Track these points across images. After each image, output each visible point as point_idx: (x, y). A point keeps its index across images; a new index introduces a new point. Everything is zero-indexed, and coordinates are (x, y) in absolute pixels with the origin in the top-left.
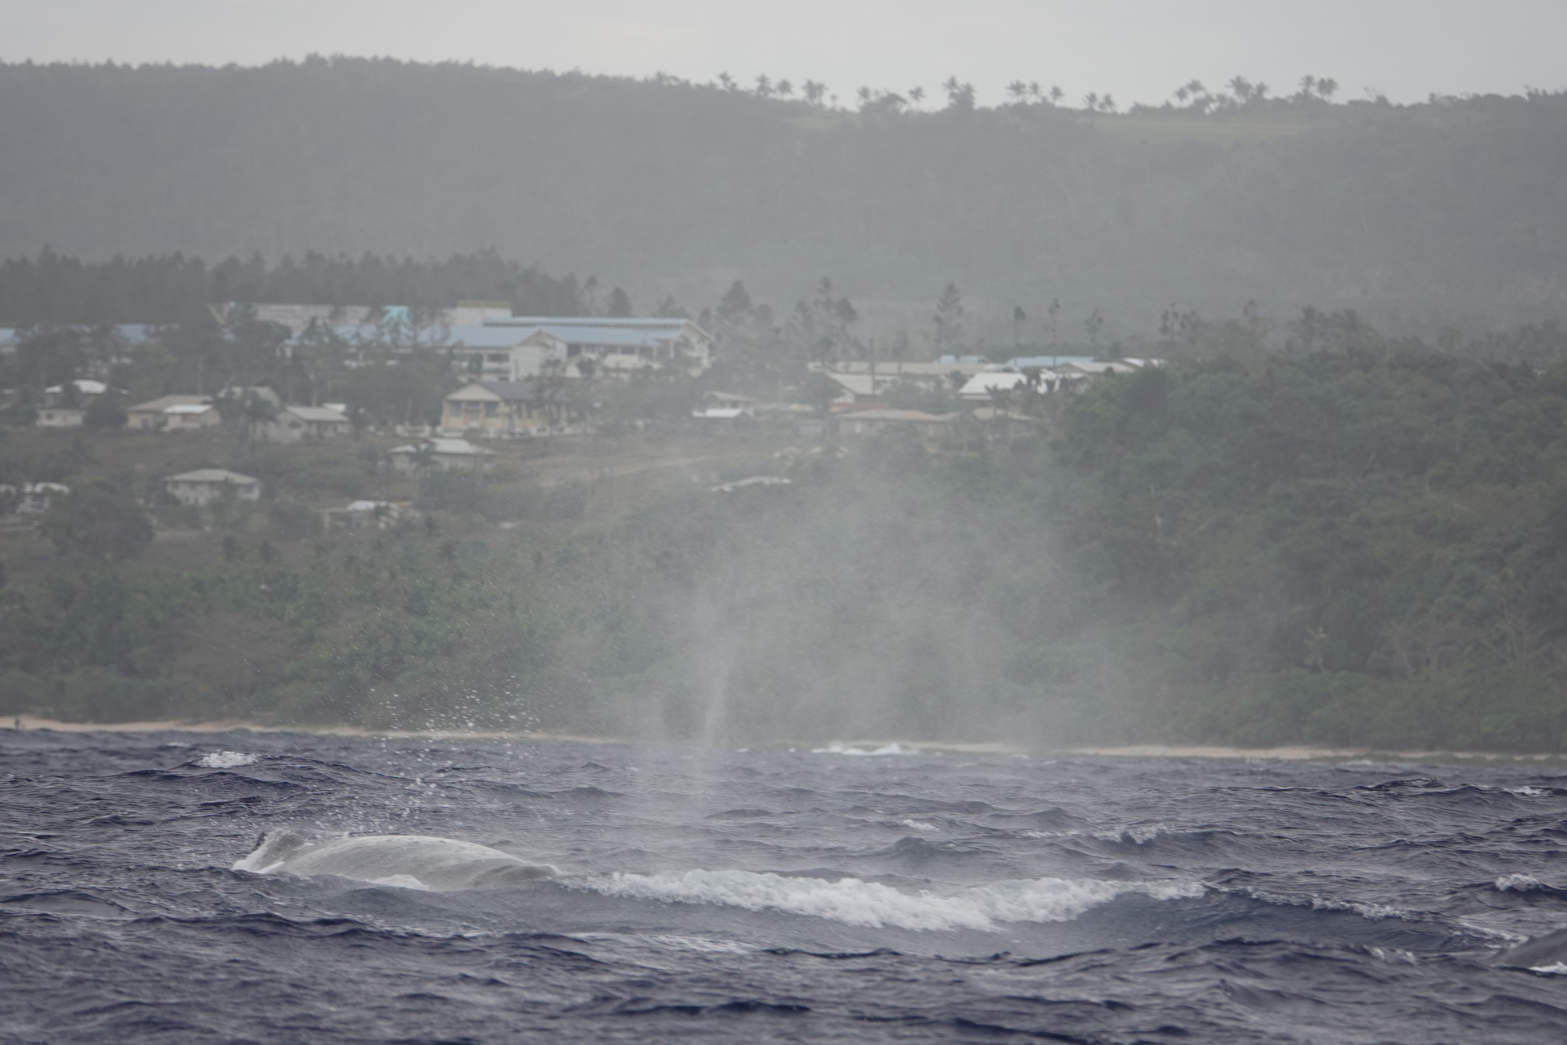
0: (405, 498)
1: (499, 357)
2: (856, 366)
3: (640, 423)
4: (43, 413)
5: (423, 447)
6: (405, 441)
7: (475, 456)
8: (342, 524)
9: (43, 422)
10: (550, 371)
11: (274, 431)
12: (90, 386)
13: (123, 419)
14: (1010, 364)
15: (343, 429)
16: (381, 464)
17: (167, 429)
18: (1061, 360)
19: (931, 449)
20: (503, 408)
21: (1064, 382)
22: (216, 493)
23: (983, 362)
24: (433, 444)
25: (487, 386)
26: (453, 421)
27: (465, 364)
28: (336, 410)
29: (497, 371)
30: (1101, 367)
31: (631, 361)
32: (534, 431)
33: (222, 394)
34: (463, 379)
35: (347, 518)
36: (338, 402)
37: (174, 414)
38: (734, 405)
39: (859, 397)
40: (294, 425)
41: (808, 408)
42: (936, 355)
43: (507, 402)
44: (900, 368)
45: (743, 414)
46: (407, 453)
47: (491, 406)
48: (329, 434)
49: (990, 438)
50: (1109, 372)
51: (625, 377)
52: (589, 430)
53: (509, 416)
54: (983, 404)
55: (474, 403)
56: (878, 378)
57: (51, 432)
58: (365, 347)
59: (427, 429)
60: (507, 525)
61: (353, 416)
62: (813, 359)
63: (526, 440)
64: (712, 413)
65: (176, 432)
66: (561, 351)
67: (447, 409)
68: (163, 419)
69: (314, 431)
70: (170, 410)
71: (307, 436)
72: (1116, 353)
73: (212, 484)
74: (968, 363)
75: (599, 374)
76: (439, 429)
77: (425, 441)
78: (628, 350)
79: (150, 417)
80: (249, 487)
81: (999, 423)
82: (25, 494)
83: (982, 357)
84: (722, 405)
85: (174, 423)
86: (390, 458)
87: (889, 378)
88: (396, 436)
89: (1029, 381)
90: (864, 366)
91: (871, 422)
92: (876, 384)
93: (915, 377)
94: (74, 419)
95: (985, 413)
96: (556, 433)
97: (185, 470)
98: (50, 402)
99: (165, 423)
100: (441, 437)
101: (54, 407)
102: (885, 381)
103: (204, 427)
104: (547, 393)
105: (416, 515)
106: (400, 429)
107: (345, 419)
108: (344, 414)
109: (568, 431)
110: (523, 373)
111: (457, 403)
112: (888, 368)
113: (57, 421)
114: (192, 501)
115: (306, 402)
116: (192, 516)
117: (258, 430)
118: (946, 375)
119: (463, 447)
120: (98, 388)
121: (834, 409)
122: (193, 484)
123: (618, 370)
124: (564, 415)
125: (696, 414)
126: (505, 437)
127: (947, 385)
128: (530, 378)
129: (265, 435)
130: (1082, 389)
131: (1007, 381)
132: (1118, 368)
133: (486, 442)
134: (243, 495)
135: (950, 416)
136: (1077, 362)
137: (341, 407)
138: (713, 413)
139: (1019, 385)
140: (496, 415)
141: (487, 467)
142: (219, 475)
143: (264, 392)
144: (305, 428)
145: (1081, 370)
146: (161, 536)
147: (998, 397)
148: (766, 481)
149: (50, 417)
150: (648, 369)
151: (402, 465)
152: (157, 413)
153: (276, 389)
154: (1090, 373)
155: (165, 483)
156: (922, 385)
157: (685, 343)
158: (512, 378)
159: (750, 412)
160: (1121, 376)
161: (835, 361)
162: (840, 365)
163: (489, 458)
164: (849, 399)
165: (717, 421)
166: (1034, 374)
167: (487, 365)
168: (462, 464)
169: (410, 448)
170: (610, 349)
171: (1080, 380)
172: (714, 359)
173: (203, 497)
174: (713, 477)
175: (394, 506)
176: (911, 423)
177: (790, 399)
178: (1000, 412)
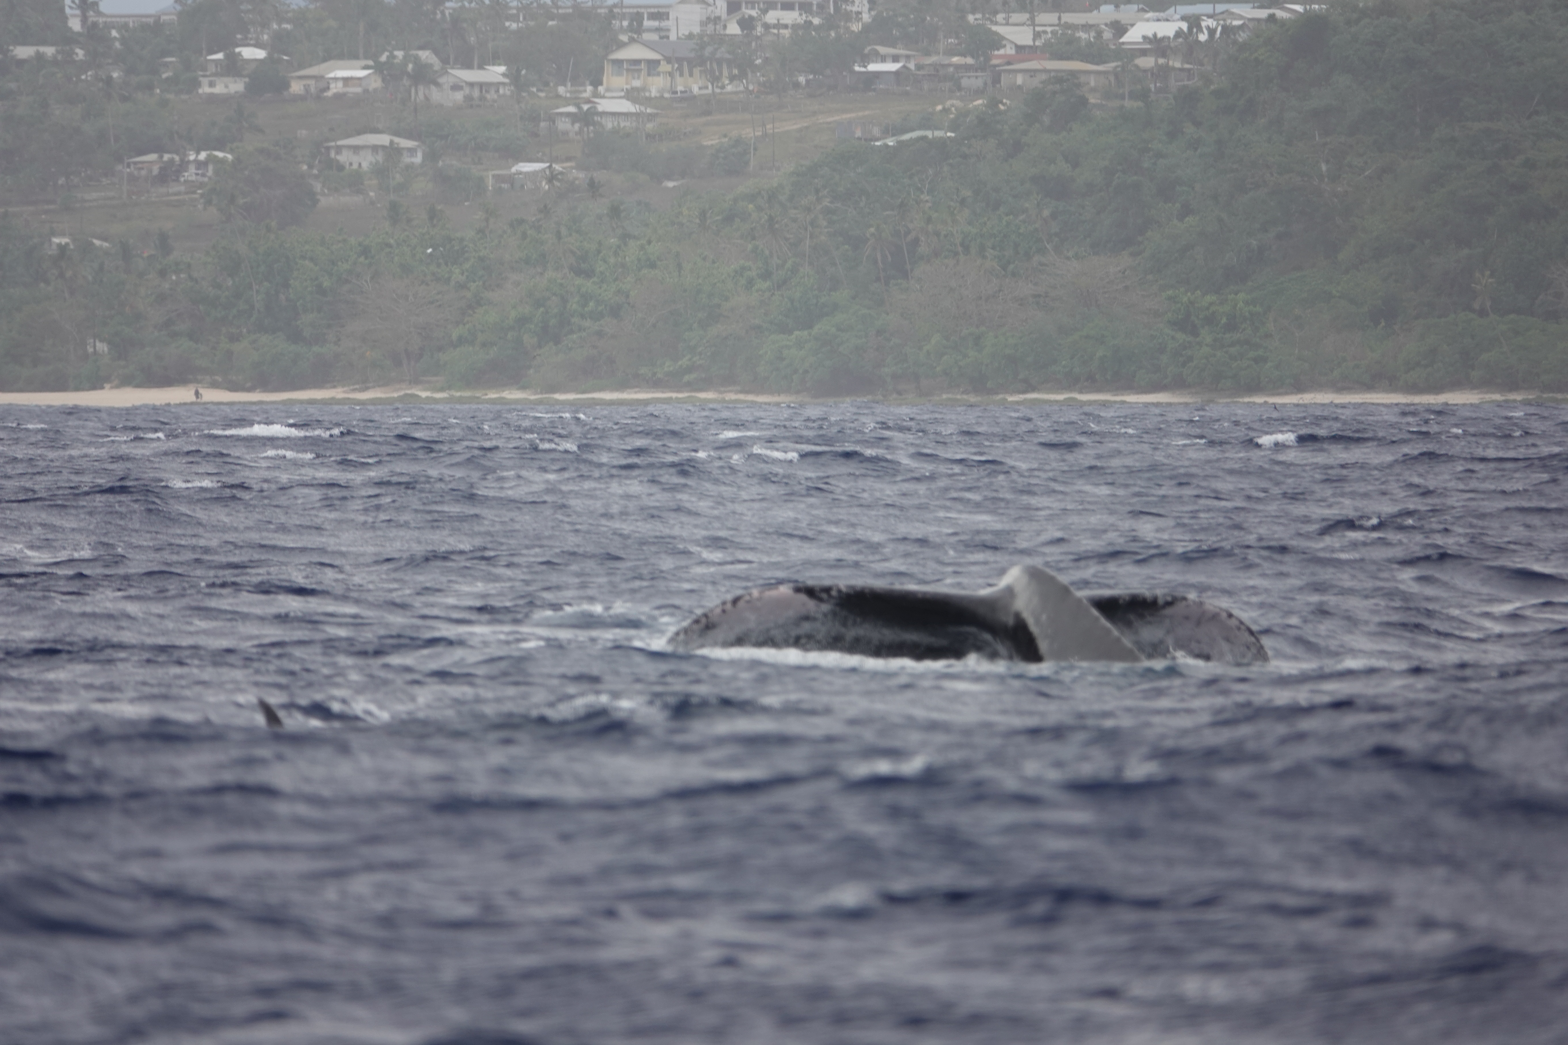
0: (568, 159)
1: (660, 15)
2: (1016, 17)
3: (802, 79)
4: (205, 81)
5: (585, 107)
6: (567, 102)
7: (637, 115)
8: (505, 186)
9: (205, 89)
10: (710, 28)
11: (436, 95)
12: (251, 53)
13: (287, 86)
14: (1171, 12)
15: (506, 92)
16: (544, 125)
17: (329, 94)
18: (1220, 8)
19: (1093, 99)
20: (665, 67)
21: (1226, 30)
22: (380, 157)
23: (1143, 10)
24: (594, 104)
25: (647, 45)
26: (614, 81)
27: (625, 23)
28: (497, 72)
29: (658, 30)
30: (1263, 14)
31: (791, 17)
32: (696, 90)
33: (383, 58)
34: (624, 38)
35: (511, 179)
36: (500, 65)
37: (336, 79)
38: (895, 59)
39: (1020, 48)
40: (456, 87)
41: (969, 60)
42: (1095, 5)
43: (669, 60)
44: (1059, 18)
45: (904, 67)
46: (568, 114)
47: (652, 65)
48: (491, 96)
49: (1152, 86)
50: (1272, 17)
51: (785, 32)
52: (751, 87)
53: (671, 74)
54: (1144, 53)
55: (637, 62)
56: (1038, 29)
57: (212, 99)
58: (525, 8)
59: (589, 88)
60: (671, 184)
61: (514, 77)
62: (973, 13)
63: (688, 98)
64: (873, 67)
65: (338, 97)
66: (721, 8)
67: (608, 68)
68: (324, 84)
69: (476, 93)
70: (332, 75)
71: (468, 98)
73: (375, 148)
74: (1127, 13)
75: (759, 30)
76: (601, 89)
77: (588, 101)
78: (789, 6)
79: (312, 82)
80: (412, 151)
81: (1162, 72)
82: (189, 162)
83: (1141, 6)
84: (883, 59)
85: (336, 88)
86: (552, 119)
87: (1049, 29)
88: (558, 96)
89: (1190, 28)
90: (1024, 17)
91: (1033, 73)
92: (1037, 35)
93: (1075, 27)
94: (236, 86)
95: (1147, 62)
96: (718, 91)
97: (348, 136)
98: (212, 69)
99: (328, 88)
100: (603, 97)
101: (216, 74)
102: (1045, 32)
103: (366, 91)
104: (708, 50)
105: (579, 176)
106: (561, 90)
107: (507, 80)
108: (504, 75)
109: (729, 88)
110: (684, 31)
111: (618, 63)
112: (1048, 19)
113: (219, 89)
114: (355, 166)
115: (468, 65)
116: (355, 182)
117: (420, 93)
118: (1106, 25)
119: (626, 106)
120: (260, 54)
121: (995, 62)
122: (356, 149)
123: (779, 26)
124: (725, 72)
125: (857, 68)
126: (667, 95)
127: (1107, 35)
128: (690, 36)
129: (427, 98)
130: (1242, 37)
131: (1167, 29)
132: (1280, 14)
133: (648, 101)
134: (407, 159)
135: (1111, 66)
136: (1236, 9)
137: (502, 69)
139: (1179, 34)
140: (658, 74)
141: (650, 125)
142: (384, 139)
143: (425, 55)
144: (467, 90)
145: (1241, 17)
146: (324, 201)
147: (1157, 45)
148: (929, 134)
149: (212, 84)
150: (808, 24)
151: (563, 125)
152: (318, 78)
153: (436, 52)
154: (1250, 20)
155: (328, 149)
156: (1083, 35)
158: (673, 37)
159: (912, 66)
160: (1283, 23)
161: (994, 13)
162: (1000, 17)
163: (651, 117)
164: (1010, 51)
165: (877, 75)
166: (1194, 22)
167: (647, 23)
168: (625, 123)
169: (571, 109)
171: (1241, 27)
172: (873, 13)
173: (366, 161)
174: (876, 131)
175: (557, 167)
176: (1073, 74)
177: (951, 53)
178: (1161, 61)
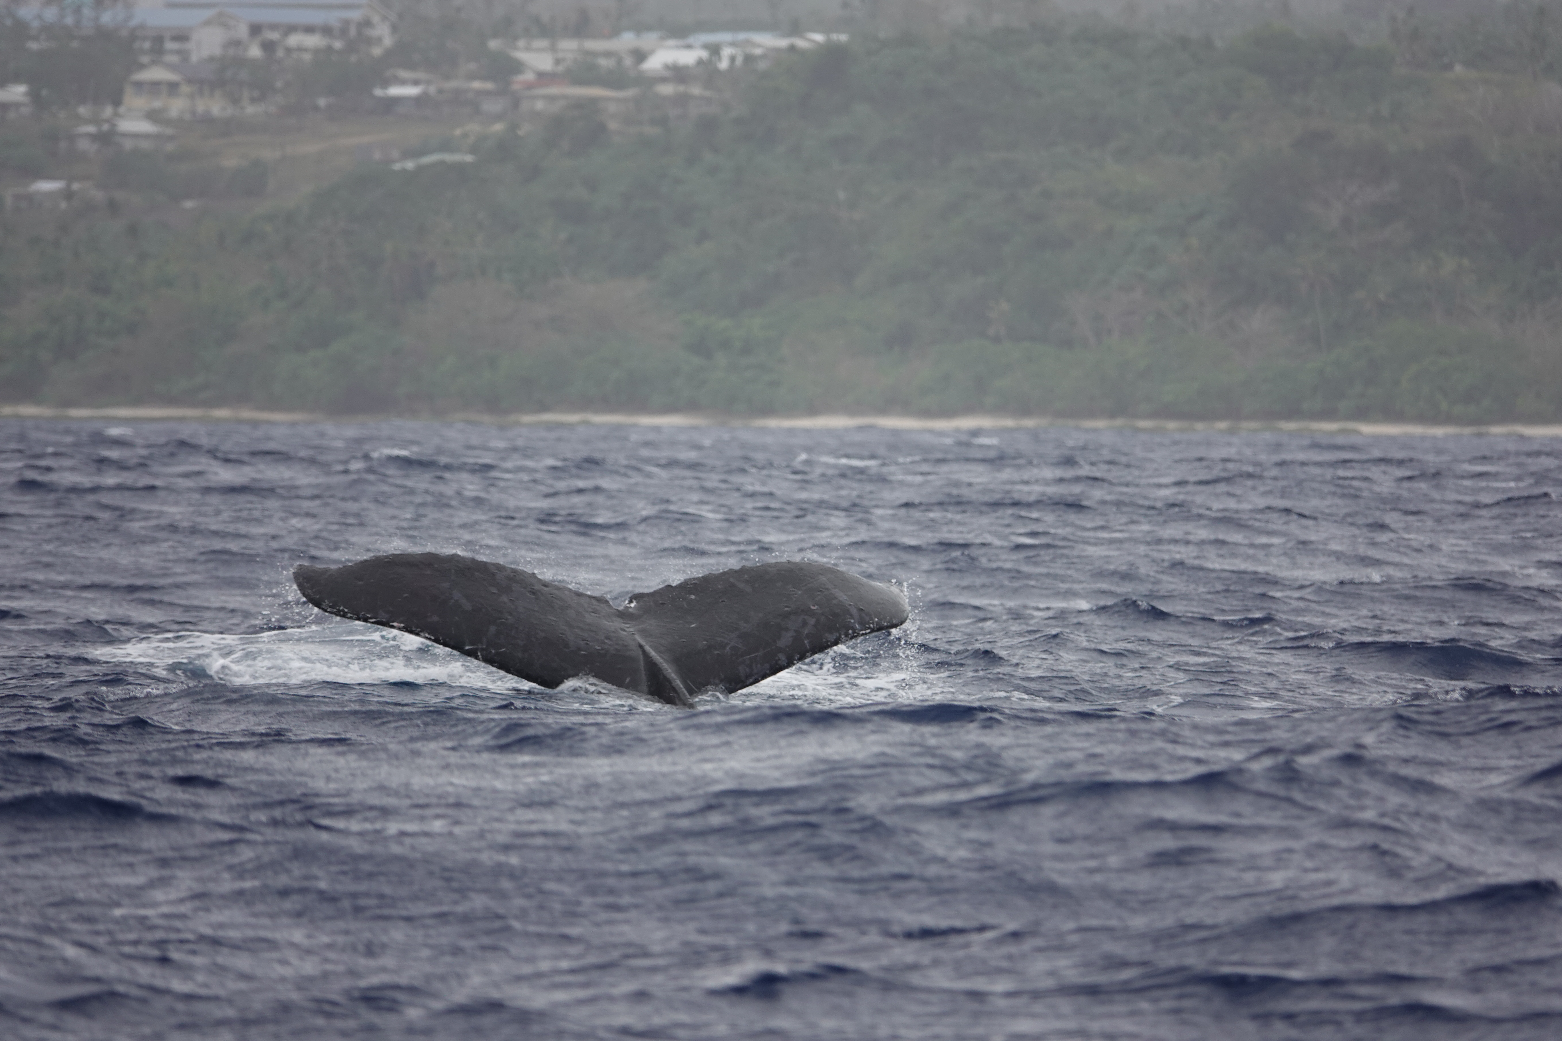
0: (87, 178)
1: (181, 37)
2: (537, 43)
3: (322, 102)
5: (105, 127)
6: (87, 122)
7: (157, 137)
8: (24, 205)
10: (231, 51)
14: (691, 40)
15: (25, 111)
16: (63, 145)
18: (742, 36)
19: (613, 125)
20: (185, 89)
21: (749, 59)
23: (663, 38)
24: (114, 126)
25: (171, 67)
26: (134, 101)
27: (147, 45)
28: (18, 91)
29: (179, 52)
30: (783, 43)
31: (313, 41)
32: (216, 111)
34: (145, 59)
35: (30, 199)
36: (20, 83)
38: (416, 83)
39: (540, 74)
41: (490, 85)
42: (615, 33)
43: (190, 81)
44: (580, 45)
45: (425, 92)
46: (89, 134)
47: (173, 88)
48: (11, 115)
49: (671, 113)
50: (792, 47)
51: (307, 57)
52: (271, 109)
53: (192, 96)
54: (663, 80)
55: (157, 83)
56: (560, 55)
58: (48, 30)
59: (109, 109)
60: (189, 204)
61: (35, 96)
62: (494, 39)
63: (207, 120)
64: (393, 91)
66: (242, 31)
67: (129, 91)
72: (795, 29)
74: (648, 40)
75: (280, 53)
76: (121, 109)
77: (107, 121)
78: (309, 29)
81: (682, 100)
83: (663, 34)
84: (403, 82)
86: (72, 139)
87: (570, 56)
88: (78, 117)
89: (710, 57)
90: (545, 43)
91: (552, 99)
92: (558, 62)
93: (595, 54)
95: (667, 89)
96: (238, 112)
100: (123, 117)
102: (566, 59)
104: (229, 73)
105: (98, 195)
106: (82, 110)
107: (27, 100)
108: (26, 95)
109: (250, 110)
110: (205, 53)
111: (139, 85)
112: (569, 46)
118: (627, 52)
119: (146, 127)
121: (515, 87)
123: (301, 49)
124: (246, 94)
125: (377, 92)
126: (187, 116)
127: (628, 61)
128: (212, 59)
130: (762, 66)
131: (688, 57)
132: (800, 43)
133: (168, 122)
135: (630, 93)
136: (758, 37)
137: (23, 89)
138: (395, 91)
139: (700, 62)
140: (178, 95)
141: (170, 147)
145: (762, 46)
147: (678, 73)
148: (448, 158)
150: (329, 49)
151: (84, 145)
154: (772, 49)
156: (603, 62)
157: (367, 23)
158: (194, 58)
159: (432, 90)
160: (802, 53)
161: (516, 38)
162: (521, 43)
163: (171, 138)
164: (529, 76)
165: (398, 99)
166: (715, 50)
167: (170, 45)
168: (145, 145)
169: (92, 129)
170: (291, 29)
171: (762, 56)
172: (396, 37)
174: (395, 154)
175: (76, 186)
176: (594, 101)
177: (472, 77)
178: (681, 88)
